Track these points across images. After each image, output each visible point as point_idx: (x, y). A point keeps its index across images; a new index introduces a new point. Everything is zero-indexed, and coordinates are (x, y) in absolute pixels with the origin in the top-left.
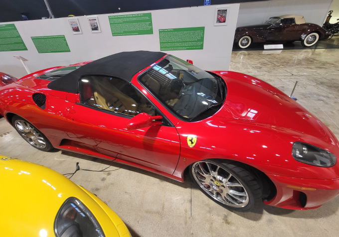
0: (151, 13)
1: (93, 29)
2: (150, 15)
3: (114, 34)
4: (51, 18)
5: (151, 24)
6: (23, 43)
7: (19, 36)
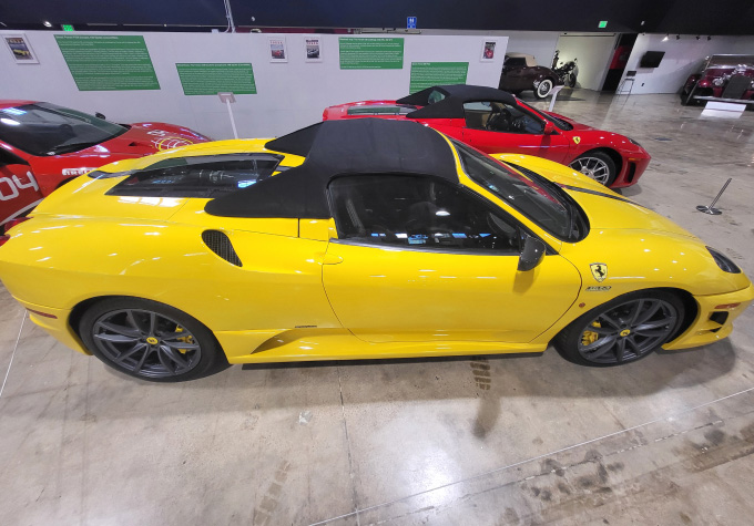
0: (403, 39)
1: (309, 56)
2: (401, 42)
3: (344, 66)
4: (230, 31)
5: (401, 54)
6: (153, 73)
7: (149, 61)
